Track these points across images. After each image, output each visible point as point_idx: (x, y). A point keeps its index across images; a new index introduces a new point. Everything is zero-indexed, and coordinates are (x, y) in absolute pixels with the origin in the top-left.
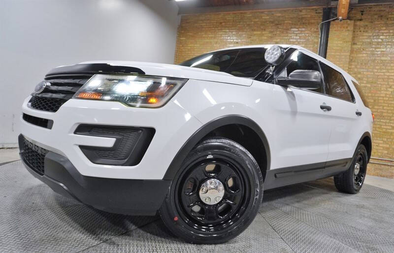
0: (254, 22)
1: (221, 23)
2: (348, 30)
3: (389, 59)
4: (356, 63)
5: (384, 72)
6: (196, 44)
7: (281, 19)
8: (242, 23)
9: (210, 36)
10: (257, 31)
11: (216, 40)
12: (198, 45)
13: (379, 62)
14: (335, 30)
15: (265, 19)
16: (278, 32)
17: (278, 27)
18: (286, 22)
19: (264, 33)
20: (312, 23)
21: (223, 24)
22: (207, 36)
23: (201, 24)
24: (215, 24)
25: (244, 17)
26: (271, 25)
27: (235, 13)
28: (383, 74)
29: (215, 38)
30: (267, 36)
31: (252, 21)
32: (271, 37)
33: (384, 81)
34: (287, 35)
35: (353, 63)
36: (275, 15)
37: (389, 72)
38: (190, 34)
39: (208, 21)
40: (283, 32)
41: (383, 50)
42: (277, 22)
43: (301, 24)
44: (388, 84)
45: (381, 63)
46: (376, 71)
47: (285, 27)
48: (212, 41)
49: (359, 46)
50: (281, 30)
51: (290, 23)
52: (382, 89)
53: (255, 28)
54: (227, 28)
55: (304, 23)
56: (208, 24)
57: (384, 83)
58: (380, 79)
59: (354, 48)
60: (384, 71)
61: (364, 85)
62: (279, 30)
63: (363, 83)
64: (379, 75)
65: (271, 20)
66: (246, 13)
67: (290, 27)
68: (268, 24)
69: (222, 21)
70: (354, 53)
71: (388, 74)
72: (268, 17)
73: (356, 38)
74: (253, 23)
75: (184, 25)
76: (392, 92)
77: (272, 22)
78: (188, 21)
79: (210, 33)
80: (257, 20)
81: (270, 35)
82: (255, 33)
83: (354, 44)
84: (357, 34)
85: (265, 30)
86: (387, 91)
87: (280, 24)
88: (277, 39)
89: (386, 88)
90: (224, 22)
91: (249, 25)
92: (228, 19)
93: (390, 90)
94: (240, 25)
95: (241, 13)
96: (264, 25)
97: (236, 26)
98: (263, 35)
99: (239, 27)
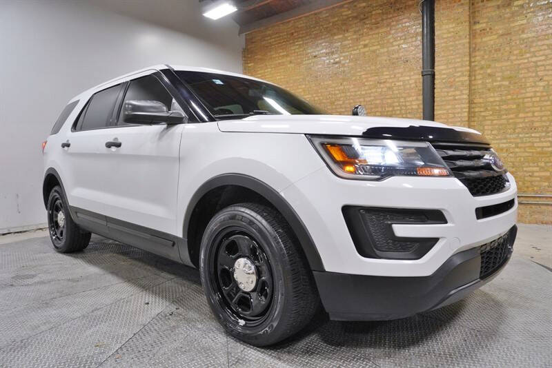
0: (333, 22)
1: (292, 34)
2: (462, 4)
3: (533, 34)
4: (482, 53)
5: (528, 58)
6: (267, 68)
7: (367, 10)
8: (317, 28)
9: (281, 54)
10: (338, 34)
11: (289, 59)
12: (269, 70)
13: (518, 42)
14: (443, 9)
15: (346, 15)
16: (365, 30)
17: (364, 23)
18: (374, 13)
19: (346, 35)
20: (410, 6)
21: (295, 34)
22: (277, 55)
23: (270, 41)
24: (286, 37)
25: (319, 18)
26: (356, 21)
27: (308, 16)
28: (526, 61)
29: (287, 56)
30: (351, 39)
31: (330, 23)
32: (357, 39)
33: (529, 71)
34: (377, 31)
35: (477, 53)
36: (358, 6)
37: (535, 56)
38: (259, 57)
39: (277, 35)
40: (371, 29)
41: (522, 22)
42: (362, 16)
43: (394, 11)
44: (538, 76)
45: (522, 44)
46: (515, 58)
47: (373, 21)
48: (284, 60)
49: (484, 25)
50: (368, 26)
51: (379, 13)
52: (528, 84)
53: (335, 31)
54: (300, 39)
55: (398, 10)
56: (277, 39)
57: (530, 74)
58: (523, 69)
59: (475, 30)
60: (528, 55)
61: (498, 83)
62: (365, 27)
63: (496, 81)
64: (519, 65)
65: (355, 14)
66: (321, 12)
67: (380, 19)
68: (350, 21)
69: (293, 31)
70: (477, 36)
71: (534, 59)
72: (350, 12)
73: (477, 14)
74: (331, 24)
75: (249, 47)
76: (544, 87)
77: (356, 17)
78: (254, 41)
79: (281, 51)
80: (336, 19)
81: (355, 37)
82: (336, 37)
83: (475, 23)
84: (479, 7)
85: (347, 31)
86: (536, 86)
87: (367, 18)
88: (365, 40)
89: (535, 82)
90: (295, 32)
91: (327, 28)
92: (300, 26)
93: (541, 84)
94: (316, 32)
95: (316, 14)
96: (345, 24)
97: (310, 34)
98: (346, 39)
99: (315, 35)
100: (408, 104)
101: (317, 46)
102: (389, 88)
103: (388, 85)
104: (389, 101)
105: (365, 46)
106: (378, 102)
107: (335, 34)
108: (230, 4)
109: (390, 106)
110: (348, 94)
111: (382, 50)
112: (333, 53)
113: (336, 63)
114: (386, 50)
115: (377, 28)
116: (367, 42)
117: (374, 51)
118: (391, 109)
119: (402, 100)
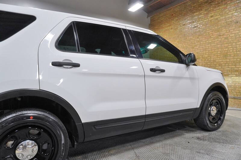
0: (194, 7)
1: (172, 15)
6: (160, 33)
8: (185, 10)
9: (167, 25)
10: (197, 12)
11: (171, 27)
12: (161, 33)
16: (212, 8)
17: (211, 4)
19: (201, 12)
21: (174, 15)
22: (165, 26)
23: (161, 20)
24: (169, 16)
25: (186, 5)
26: (206, 4)
27: (180, 5)
29: (170, 26)
30: (203, 14)
31: (192, 7)
32: (207, 14)
34: (219, 8)
38: (157, 27)
39: (165, 16)
42: (210, 1)
47: (216, 3)
48: (169, 28)
50: (213, 6)
53: (195, 11)
54: (176, 17)
56: (165, 18)
62: (212, 6)
66: (187, 2)
68: (203, 4)
74: (192, 8)
75: (152, 23)
77: (206, 2)
78: (154, 20)
79: (167, 24)
80: (195, 5)
81: (206, 12)
82: (195, 14)
85: (201, 10)
87: (213, 2)
88: (211, 14)
90: (174, 14)
91: (190, 10)
92: (176, 10)
94: (185, 12)
95: (184, 3)
96: (200, 6)
97: (182, 14)
98: (201, 14)
99: (184, 14)
100: (237, 46)
101: (185, 19)
102: (226, 38)
103: (225, 36)
104: (226, 45)
105: (212, 17)
106: (219, 46)
107: (195, 12)
108: (140, 3)
109: (227, 47)
110: (202, 43)
111: (222, 18)
112: (193, 22)
113: (195, 27)
114: (224, 17)
115: (219, 6)
116: (213, 14)
117: (217, 19)
118: (227, 49)
119: (234, 44)
